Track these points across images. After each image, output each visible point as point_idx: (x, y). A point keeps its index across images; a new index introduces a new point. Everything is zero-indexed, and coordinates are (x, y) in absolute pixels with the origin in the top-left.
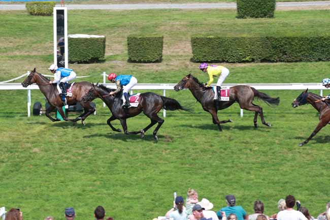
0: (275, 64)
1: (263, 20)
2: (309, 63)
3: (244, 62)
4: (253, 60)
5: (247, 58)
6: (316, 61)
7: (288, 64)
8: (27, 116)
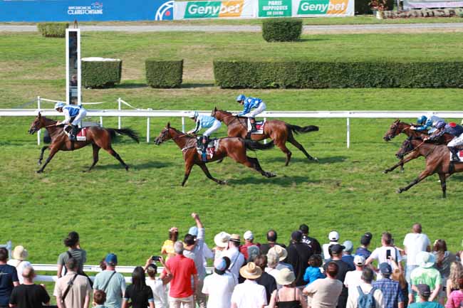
0: (300, 90)
1: (289, 44)
2: (336, 90)
3: (269, 88)
4: (277, 87)
5: (272, 84)
6: (344, 88)
7: (315, 90)
8: (37, 144)
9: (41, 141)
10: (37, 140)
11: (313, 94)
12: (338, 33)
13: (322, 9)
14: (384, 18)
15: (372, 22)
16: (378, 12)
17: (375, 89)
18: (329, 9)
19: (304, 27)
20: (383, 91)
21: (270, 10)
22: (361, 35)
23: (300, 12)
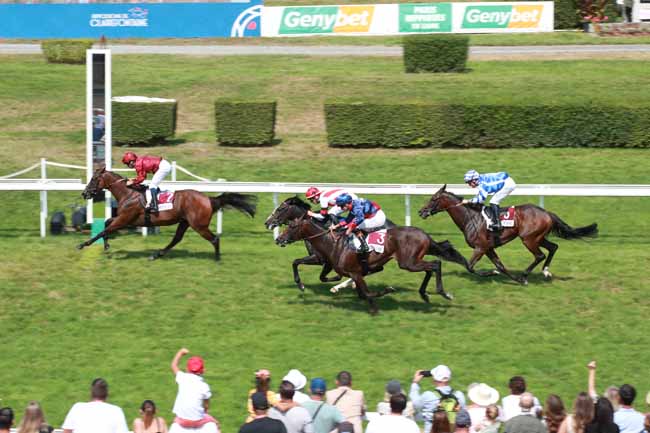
0: (466, 151)
1: (448, 76)
2: (523, 151)
3: (413, 147)
4: (429, 145)
5: (420, 141)
6: (535, 147)
7: (488, 151)
8: (39, 235)
9: (46, 231)
10: (39, 230)
11: (484, 156)
12: (525, 59)
13: (500, 21)
14: (602, 33)
15: (582, 41)
16: (590, 25)
17: (584, 150)
18: (512, 20)
19: (471, 48)
20: (598, 152)
21: (418, 22)
22: (562, 62)
23: (465, 25)
